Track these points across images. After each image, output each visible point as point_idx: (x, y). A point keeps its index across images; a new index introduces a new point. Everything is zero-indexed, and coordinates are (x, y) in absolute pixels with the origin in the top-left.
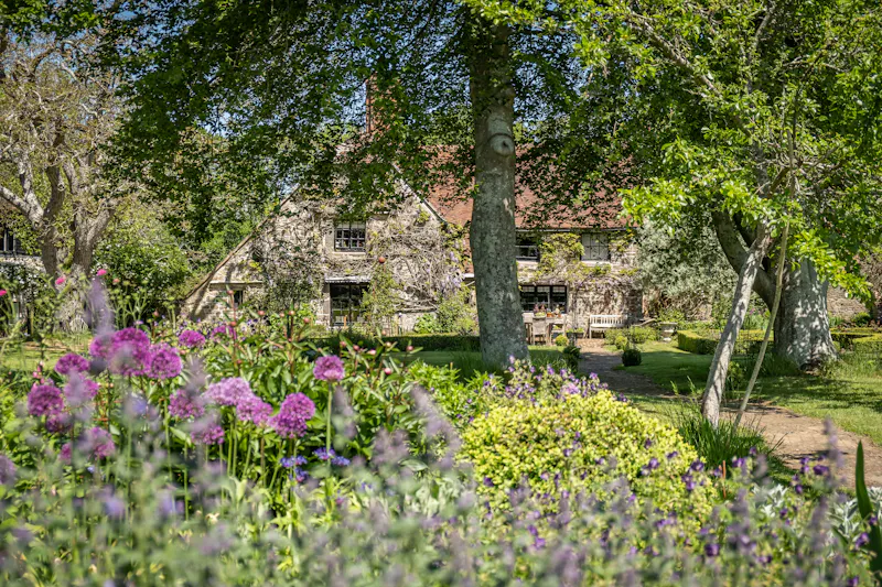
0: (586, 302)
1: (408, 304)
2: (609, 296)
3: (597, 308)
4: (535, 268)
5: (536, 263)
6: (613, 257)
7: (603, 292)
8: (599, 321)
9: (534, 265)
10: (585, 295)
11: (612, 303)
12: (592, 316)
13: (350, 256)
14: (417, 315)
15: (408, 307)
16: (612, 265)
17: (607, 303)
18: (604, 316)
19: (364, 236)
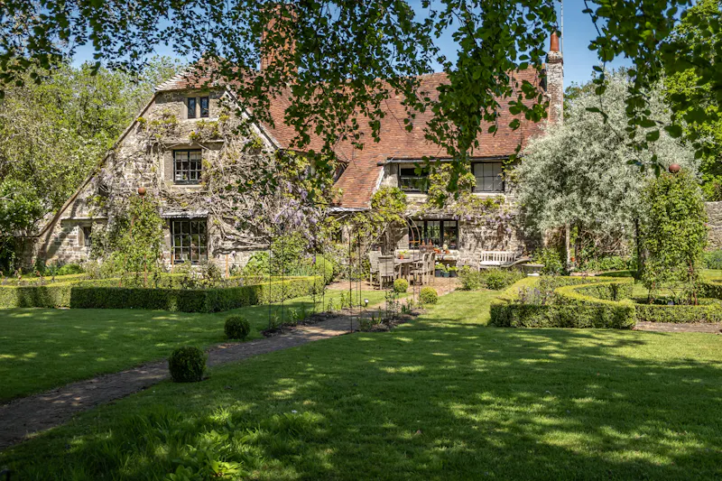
0: (478, 238)
1: (245, 241)
2: (502, 230)
3: (489, 244)
4: (424, 201)
5: (425, 196)
6: (507, 188)
7: (496, 227)
8: (491, 258)
9: (423, 197)
10: (477, 230)
11: (506, 238)
12: (484, 252)
13: (188, 189)
14: (254, 253)
15: (245, 244)
16: (505, 197)
17: (500, 239)
18: (497, 253)
19: (200, 167)
